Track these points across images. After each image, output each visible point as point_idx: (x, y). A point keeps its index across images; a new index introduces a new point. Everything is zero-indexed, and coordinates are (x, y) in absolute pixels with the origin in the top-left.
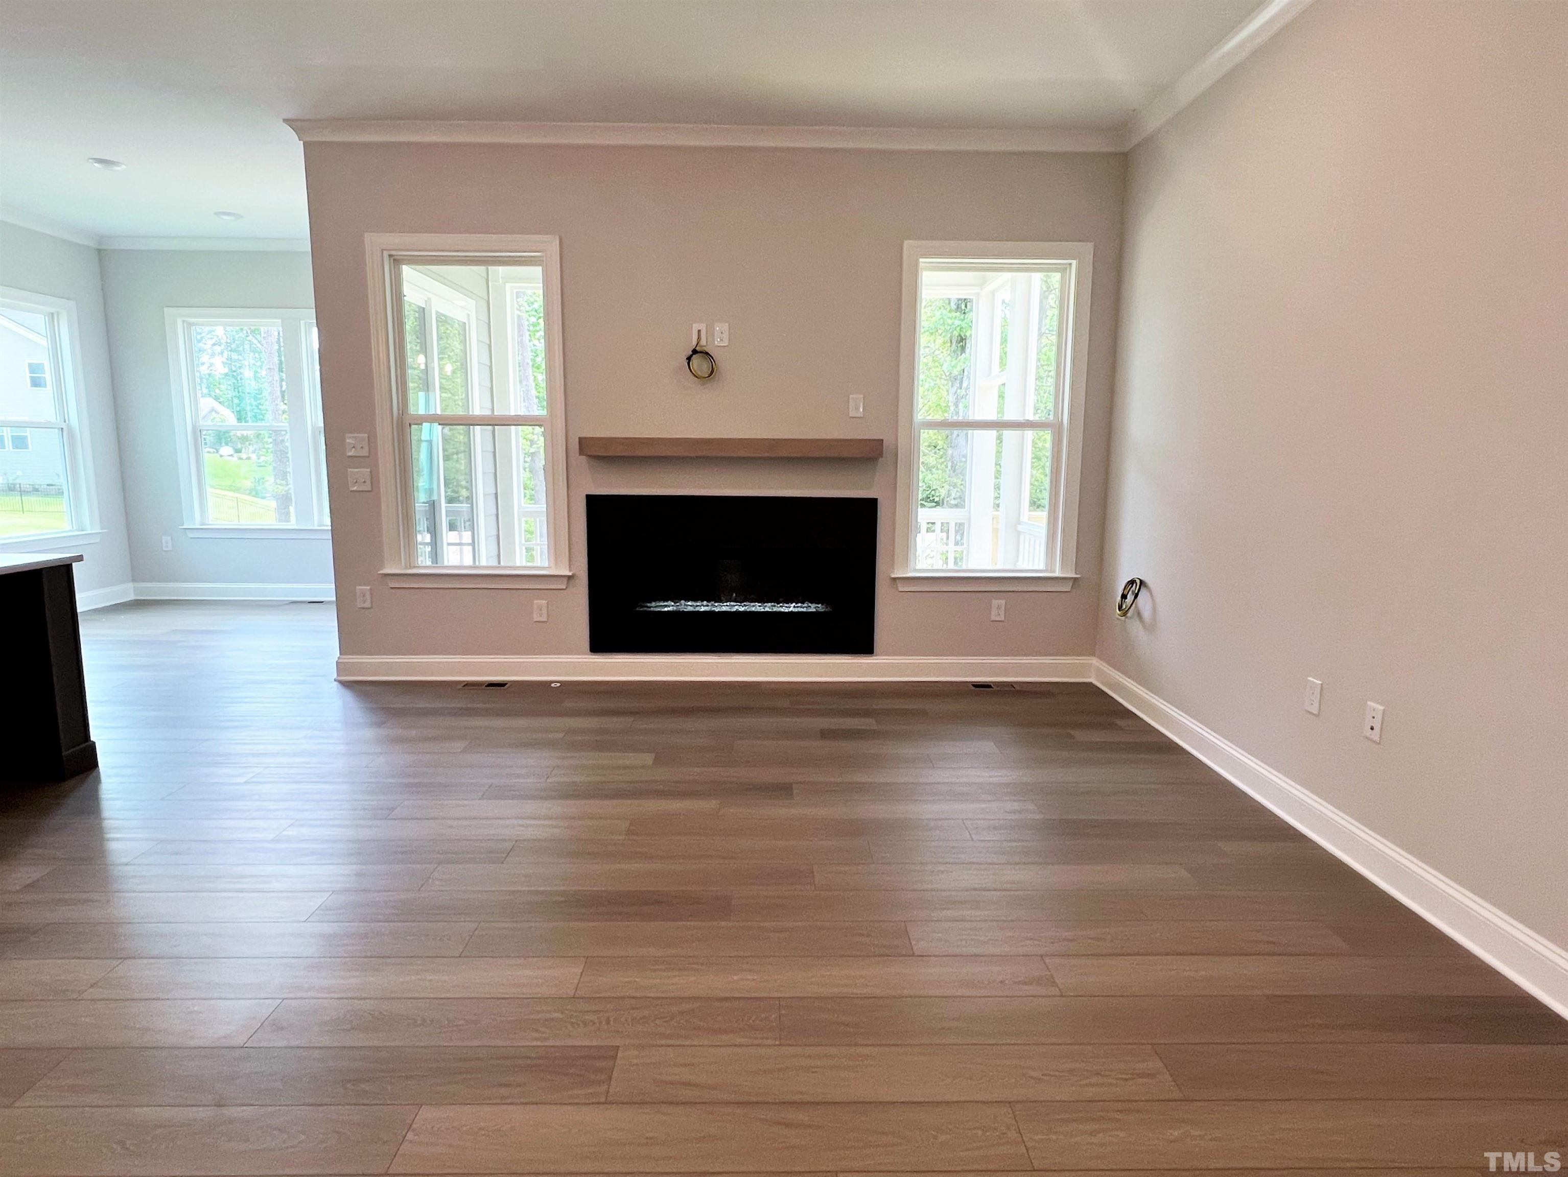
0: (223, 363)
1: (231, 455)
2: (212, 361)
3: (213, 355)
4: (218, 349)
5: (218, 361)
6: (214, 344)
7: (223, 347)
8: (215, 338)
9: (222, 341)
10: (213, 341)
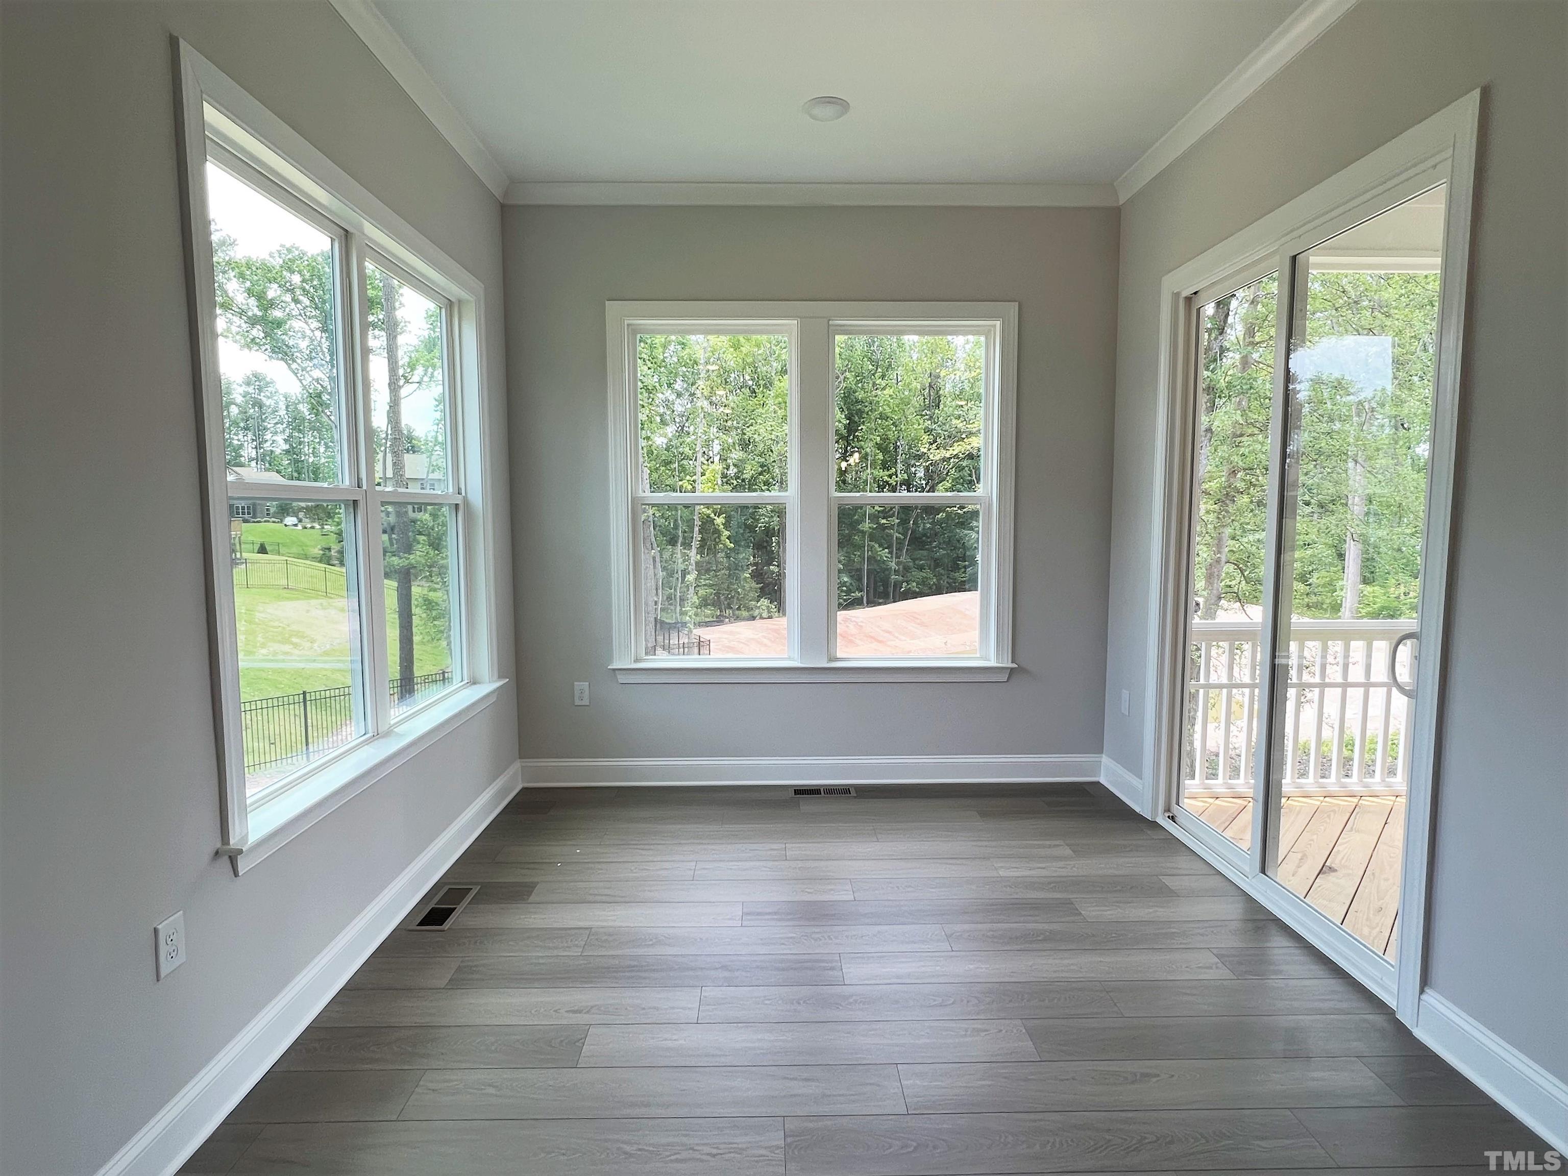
0: (285, 440)
1: (296, 525)
2: (274, 438)
3: (276, 433)
4: (280, 427)
5: (280, 439)
6: (277, 423)
7: (285, 425)
8: (278, 417)
9: (285, 420)
10: (276, 421)
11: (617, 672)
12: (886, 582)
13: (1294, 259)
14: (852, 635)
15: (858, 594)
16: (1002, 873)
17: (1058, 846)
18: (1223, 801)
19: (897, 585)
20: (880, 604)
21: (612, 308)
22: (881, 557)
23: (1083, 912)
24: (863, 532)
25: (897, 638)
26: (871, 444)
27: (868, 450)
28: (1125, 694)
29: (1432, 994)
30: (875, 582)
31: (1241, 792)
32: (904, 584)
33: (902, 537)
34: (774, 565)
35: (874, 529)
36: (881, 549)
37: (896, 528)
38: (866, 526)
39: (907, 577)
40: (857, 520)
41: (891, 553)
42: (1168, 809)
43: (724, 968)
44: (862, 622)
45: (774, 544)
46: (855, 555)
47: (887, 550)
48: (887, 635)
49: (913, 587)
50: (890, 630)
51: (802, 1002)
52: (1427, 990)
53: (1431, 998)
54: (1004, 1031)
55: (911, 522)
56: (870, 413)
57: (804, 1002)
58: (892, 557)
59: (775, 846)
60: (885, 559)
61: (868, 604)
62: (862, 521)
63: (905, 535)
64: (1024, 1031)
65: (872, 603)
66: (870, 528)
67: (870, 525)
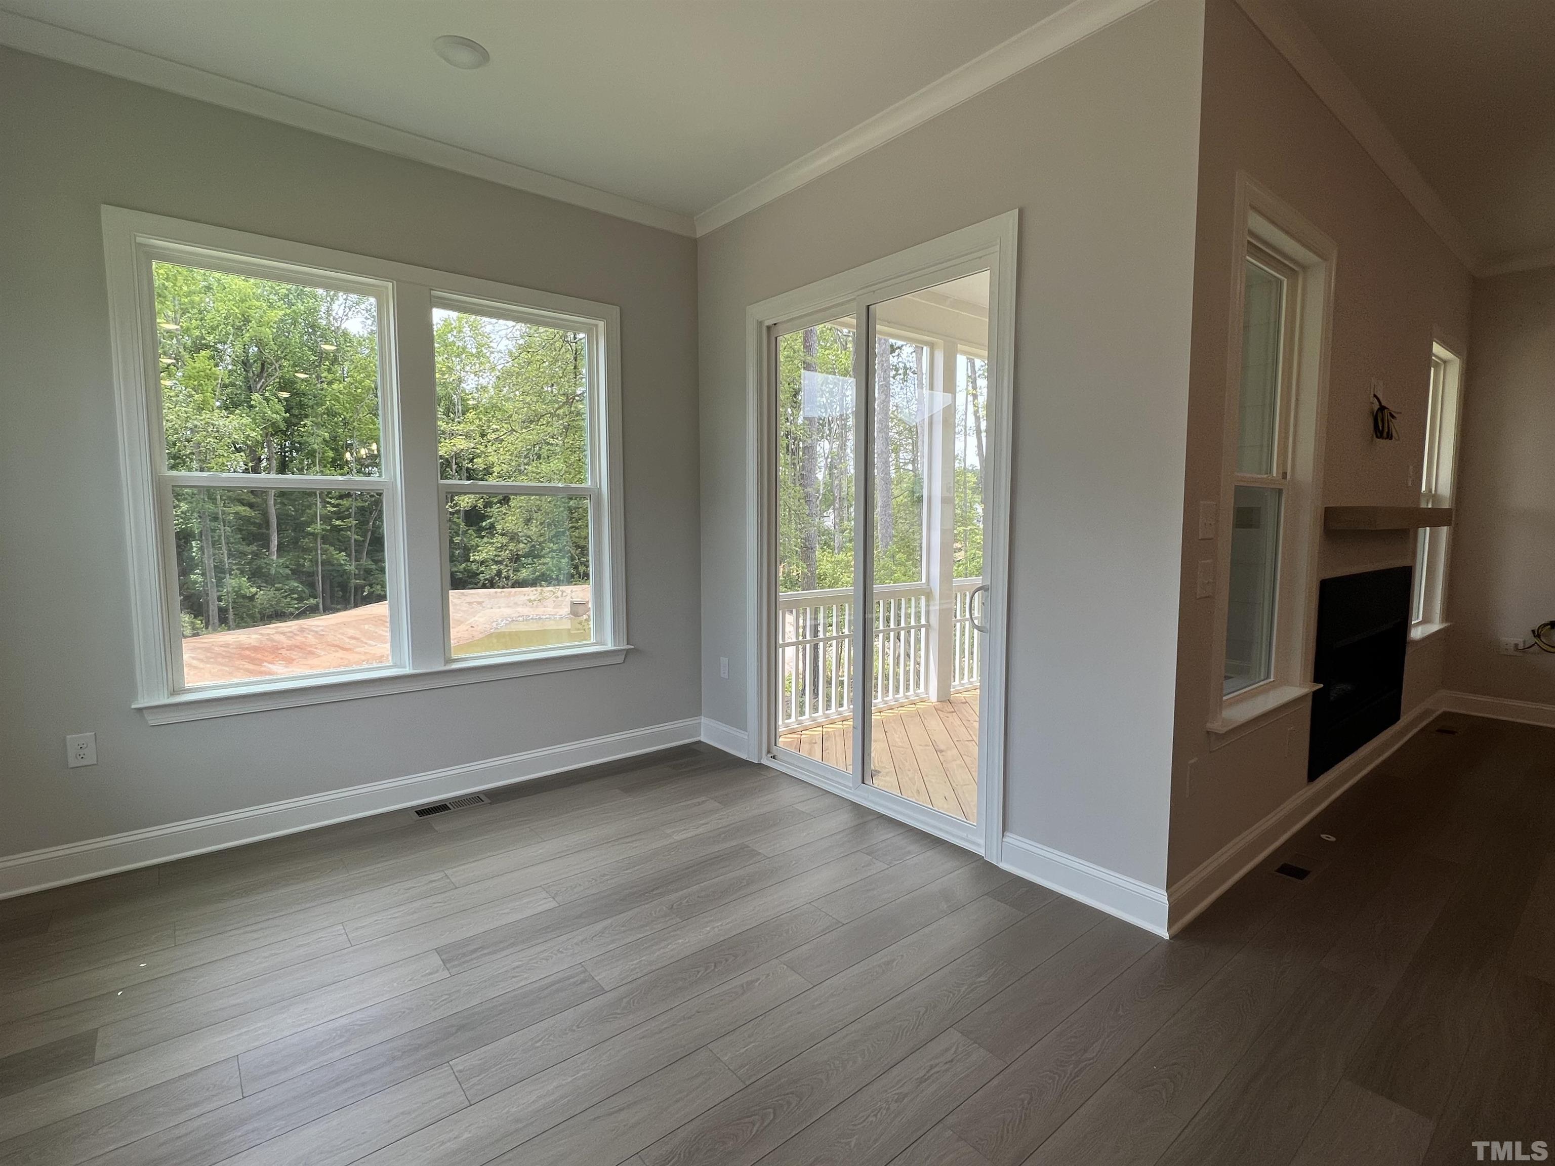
11: (144, 711)
12: (344, 587)
13: (868, 307)
14: (311, 646)
15: (312, 601)
16: (677, 837)
17: (703, 802)
18: (786, 738)
19: (359, 589)
20: (338, 610)
21: (108, 213)
22: (338, 560)
23: (760, 851)
24: (314, 535)
25: (366, 643)
26: (320, 440)
27: (316, 447)
28: (724, 660)
29: (1011, 836)
30: (331, 586)
31: (794, 729)
32: (367, 588)
33: (362, 539)
34: (195, 574)
35: (327, 531)
36: (337, 552)
37: (353, 529)
38: (318, 527)
39: (369, 580)
40: (306, 521)
41: (349, 555)
42: (769, 752)
43: (461, 1028)
44: (322, 630)
45: (195, 549)
46: (305, 559)
47: (343, 553)
48: (353, 642)
49: (378, 590)
50: (358, 636)
51: (574, 1028)
52: (1007, 834)
53: (1011, 838)
54: (771, 974)
55: (371, 523)
56: (315, 407)
57: (578, 1027)
58: (351, 560)
59: (433, 877)
60: (342, 562)
61: (324, 611)
62: (312, 521)
63: (365, 536)
64: (785, 967)
65: (328, 609)
66: (323, 530)
67: (322, 527)
